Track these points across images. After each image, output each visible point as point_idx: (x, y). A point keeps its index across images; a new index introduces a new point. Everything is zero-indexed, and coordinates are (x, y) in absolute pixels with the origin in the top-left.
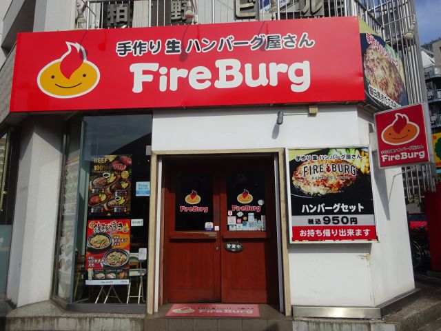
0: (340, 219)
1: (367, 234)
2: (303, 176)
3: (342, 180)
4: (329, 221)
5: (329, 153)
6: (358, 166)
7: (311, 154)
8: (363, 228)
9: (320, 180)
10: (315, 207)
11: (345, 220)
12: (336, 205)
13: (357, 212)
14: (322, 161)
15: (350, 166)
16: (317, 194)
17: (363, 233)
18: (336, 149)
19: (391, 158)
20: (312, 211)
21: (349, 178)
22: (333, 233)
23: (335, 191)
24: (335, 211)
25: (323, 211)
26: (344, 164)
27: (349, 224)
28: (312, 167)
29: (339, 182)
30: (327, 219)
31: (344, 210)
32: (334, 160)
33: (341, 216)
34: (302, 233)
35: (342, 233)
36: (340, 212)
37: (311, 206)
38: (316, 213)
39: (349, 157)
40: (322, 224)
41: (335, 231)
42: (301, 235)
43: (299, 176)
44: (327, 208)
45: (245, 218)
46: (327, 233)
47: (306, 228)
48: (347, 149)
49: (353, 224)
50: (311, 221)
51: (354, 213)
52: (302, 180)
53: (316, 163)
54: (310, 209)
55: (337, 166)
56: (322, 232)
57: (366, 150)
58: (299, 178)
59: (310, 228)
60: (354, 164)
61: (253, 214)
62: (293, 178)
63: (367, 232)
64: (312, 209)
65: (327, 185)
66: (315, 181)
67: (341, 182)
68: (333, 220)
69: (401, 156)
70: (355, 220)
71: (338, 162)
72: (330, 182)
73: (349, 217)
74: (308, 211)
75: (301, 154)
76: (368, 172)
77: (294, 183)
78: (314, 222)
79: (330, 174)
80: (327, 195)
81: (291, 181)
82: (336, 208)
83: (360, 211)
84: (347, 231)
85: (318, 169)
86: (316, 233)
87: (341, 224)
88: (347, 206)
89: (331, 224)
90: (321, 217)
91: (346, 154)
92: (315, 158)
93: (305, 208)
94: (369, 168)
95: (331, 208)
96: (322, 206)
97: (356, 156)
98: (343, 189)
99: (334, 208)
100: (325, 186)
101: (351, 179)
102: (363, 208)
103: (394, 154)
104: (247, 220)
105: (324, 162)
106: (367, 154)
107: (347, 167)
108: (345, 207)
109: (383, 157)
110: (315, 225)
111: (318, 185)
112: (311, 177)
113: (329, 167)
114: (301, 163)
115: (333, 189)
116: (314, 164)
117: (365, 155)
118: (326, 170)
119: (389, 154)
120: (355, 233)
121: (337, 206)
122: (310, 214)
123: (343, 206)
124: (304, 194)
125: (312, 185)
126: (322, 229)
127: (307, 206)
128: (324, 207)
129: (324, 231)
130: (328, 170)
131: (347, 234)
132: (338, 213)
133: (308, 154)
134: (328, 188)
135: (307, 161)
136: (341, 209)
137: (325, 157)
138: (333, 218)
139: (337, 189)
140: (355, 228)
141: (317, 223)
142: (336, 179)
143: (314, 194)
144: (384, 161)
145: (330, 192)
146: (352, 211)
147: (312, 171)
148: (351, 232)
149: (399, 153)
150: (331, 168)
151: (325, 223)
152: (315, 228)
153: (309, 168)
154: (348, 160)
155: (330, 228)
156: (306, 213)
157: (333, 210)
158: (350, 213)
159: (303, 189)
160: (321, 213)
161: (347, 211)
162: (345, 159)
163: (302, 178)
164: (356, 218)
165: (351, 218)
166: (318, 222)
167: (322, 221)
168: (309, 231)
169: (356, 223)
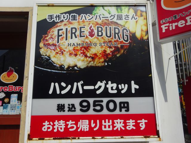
0: (104, 104)
1: (143, 127)
2: (55, 42)
3: (110, 47)
4: (88, 106)
5: (94, 12)
6: (132, 30)
7: (69, 12)
8: (137, 117)
9: (79, 47)
10: (69, 87)
11: (111, 106)
12: (99, 84)
13: (129, 94)
14: (83, 22)
15: (121, 29)
16: (73, 67)
17: (137, 125)
18: (103, 6)
19: (173, 26)
20: (63, 92)
21: (119, 46)
22: (93, 125)
23: (99, 63)
24: (98, 92)
25: (81, 92)
26: (113, 27)
27: (117, 112)
28: (69, 29)
29: (105, 51)
30: (85, 104)
31: (110, 91)
32: (100, 22)
33: (105, 100)
34: (46, 126)
35: (107, 125)
36: (105, 93)
37: (63, 84)
38: (69, 95)
39: (120, 17)
40: (78, 112)
41: (95, 122)
42: (44, 129)
43: (50, 42)
44: (86, 88)
45: (6, 100)
46: (84, 125)
47: (52, 119)
48: (118, 6)
49: (123, 112)
50: (61, 108)
51: (125, 95)
52: (53, 48)
53: (75, 24)
54: (62, 88)
55: (104, 28)
56: (76, 124)
57: (143, 9)
58: (49, 44)
59: (59, 118)
60: (127, 26)
61: (16, 95)
62: (41, 45)
63: (143, 124)
64: (65, 88)
65: (88, 55)
66: (71, 48)
67: (108, 51)
68: (95, 105)
69: (186, 21)
70: (125, 106)
71: (106, 24)
72: (93, 50)
73: (118, 100)
74: (58, 92)
75: (55, 12)
76: (145, 38)
77: (42, 51)
78: (66, 109)
79: (94, 40)
80: (88, 69)
81: (38, 48)
82: (100, 87)
83: (133, 91)
84: (113, 123)
85: (78, 33)
86: (67, 125)
87: (105, 112)
88: (115, 85)
89: (91, 112)
90: (76, 102)
91: (117, 14)
92: (74, 18)
93: (55, 87)
94: (147, 32)
95: (92, 87)
96: (79, 84)
97: (130, 17)
98: (110, 60)
99: (97, 87)
100: (86, 56)
101: (122, 47)
102: (137, 87)
103: (177, 21)
104: (9, 103)
105: (86, 24)
106: (144, 14)
107: (117, 31)
108: (112, 86)
109: (163, 26)
110: (66, 113)
111: (76, 55)
112: (67, 43)
113: (92, 31)
114: (54, 24)
115: (96, 60)
116: (72, 26)
117: (142, 16)
118: (88, 34)
119: (169, 22)
120: (125, 126)
121: (101, 84)
122: (61, 96)
123: (110, 85)
124: (54, 67)
125: (67, 55)
126: (77, 119)
127: (57, 84)
128: (83, 86)
129: (80, 123)
130: (91, 34)
131: (114, 127)
132: (101, 95)
133: (66, 13)
134: (90, 59)
135: (63, 21)
136: (106, 89)
137: (88, 16)
138: (95, 102)
139: (102, 60)
140: (125, 118)
141: (70, 110)
142: (102, 47)
143: (69, 67)
144: (164, 31)
145: (92, 64)
146: (123, 92)
147: (69, 35)
148: (119, 125)
149: (184, 19)
150: (96, 31)
151: (81, 110)
152: (66, 118)
153: (64, 30)
154: (119, 22)
155: (89, 118)
156: (55, 95)
157: (95, 90)
158: (119, 94)
159: (53, 59)
160: (77, 95)
161: (115, 92)
162: (115, 20)
163: (54, 45)
164: (127, 103)
165: (121, 103)
166: (72, 108)
167: (78, 107)
168: (56, 123)
169: (128, 110)
